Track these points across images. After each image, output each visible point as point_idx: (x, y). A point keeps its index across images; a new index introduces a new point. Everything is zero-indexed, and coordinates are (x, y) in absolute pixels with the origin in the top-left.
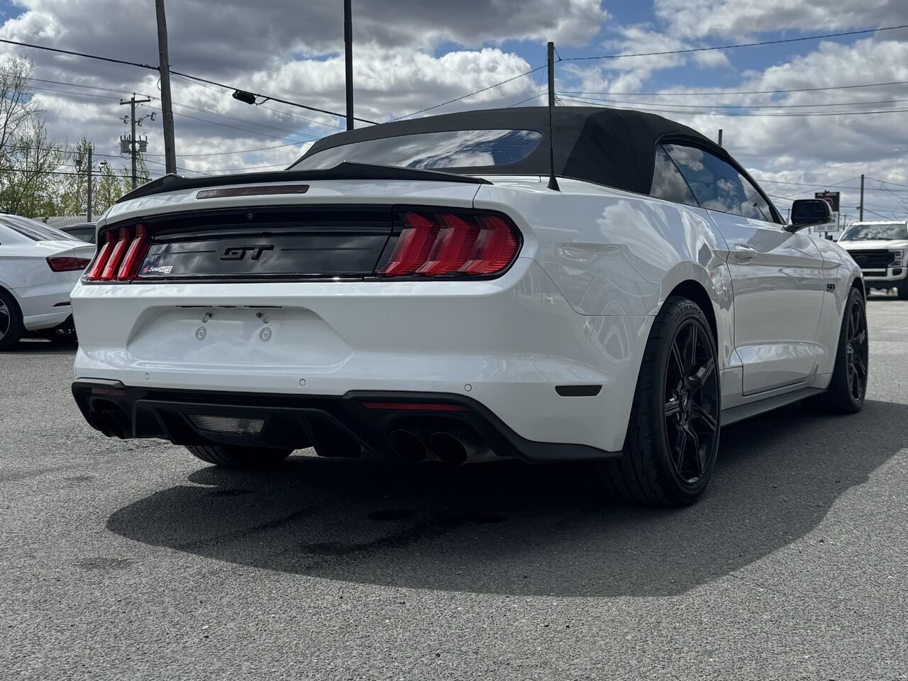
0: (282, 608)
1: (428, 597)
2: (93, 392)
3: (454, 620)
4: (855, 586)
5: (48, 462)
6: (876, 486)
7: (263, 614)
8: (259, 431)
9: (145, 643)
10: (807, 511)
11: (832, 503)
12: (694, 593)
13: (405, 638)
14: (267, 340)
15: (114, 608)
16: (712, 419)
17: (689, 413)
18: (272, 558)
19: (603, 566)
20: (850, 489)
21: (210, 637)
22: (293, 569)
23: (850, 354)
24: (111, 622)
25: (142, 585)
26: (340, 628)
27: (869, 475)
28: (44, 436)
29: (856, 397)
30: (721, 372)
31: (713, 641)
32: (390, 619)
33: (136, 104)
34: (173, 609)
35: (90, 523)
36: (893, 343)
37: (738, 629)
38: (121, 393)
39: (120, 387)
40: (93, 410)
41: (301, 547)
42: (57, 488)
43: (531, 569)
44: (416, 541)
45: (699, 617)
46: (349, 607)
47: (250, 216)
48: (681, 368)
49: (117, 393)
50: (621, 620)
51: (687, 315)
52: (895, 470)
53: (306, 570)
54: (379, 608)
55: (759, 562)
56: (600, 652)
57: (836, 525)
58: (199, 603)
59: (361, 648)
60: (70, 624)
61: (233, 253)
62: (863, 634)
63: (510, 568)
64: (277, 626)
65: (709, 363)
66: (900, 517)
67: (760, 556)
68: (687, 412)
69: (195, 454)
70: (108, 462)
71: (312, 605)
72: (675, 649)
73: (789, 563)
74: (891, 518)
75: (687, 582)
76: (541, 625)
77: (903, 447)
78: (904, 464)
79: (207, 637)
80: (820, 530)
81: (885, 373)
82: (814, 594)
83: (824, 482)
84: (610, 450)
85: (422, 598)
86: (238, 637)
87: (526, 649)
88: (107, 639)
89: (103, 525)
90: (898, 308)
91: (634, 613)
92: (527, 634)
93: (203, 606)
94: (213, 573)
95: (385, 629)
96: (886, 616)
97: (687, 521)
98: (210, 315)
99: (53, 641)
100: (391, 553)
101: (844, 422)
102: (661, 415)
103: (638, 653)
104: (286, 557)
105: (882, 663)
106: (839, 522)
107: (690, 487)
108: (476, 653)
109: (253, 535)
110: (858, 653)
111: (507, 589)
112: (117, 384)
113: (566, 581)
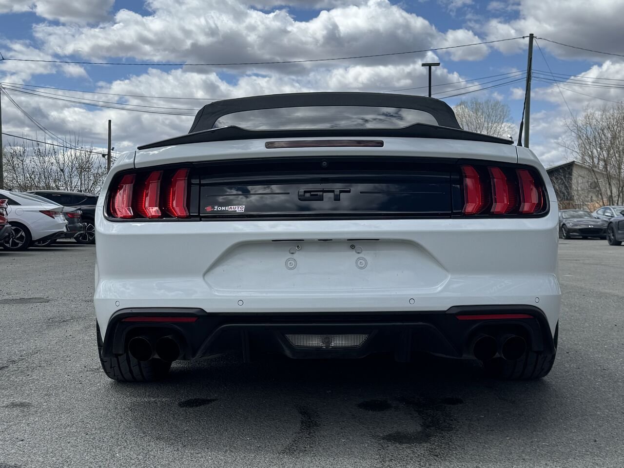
14: (364, 267)
41: (382, 439)
47: (324, 164)
61: (312, 195)
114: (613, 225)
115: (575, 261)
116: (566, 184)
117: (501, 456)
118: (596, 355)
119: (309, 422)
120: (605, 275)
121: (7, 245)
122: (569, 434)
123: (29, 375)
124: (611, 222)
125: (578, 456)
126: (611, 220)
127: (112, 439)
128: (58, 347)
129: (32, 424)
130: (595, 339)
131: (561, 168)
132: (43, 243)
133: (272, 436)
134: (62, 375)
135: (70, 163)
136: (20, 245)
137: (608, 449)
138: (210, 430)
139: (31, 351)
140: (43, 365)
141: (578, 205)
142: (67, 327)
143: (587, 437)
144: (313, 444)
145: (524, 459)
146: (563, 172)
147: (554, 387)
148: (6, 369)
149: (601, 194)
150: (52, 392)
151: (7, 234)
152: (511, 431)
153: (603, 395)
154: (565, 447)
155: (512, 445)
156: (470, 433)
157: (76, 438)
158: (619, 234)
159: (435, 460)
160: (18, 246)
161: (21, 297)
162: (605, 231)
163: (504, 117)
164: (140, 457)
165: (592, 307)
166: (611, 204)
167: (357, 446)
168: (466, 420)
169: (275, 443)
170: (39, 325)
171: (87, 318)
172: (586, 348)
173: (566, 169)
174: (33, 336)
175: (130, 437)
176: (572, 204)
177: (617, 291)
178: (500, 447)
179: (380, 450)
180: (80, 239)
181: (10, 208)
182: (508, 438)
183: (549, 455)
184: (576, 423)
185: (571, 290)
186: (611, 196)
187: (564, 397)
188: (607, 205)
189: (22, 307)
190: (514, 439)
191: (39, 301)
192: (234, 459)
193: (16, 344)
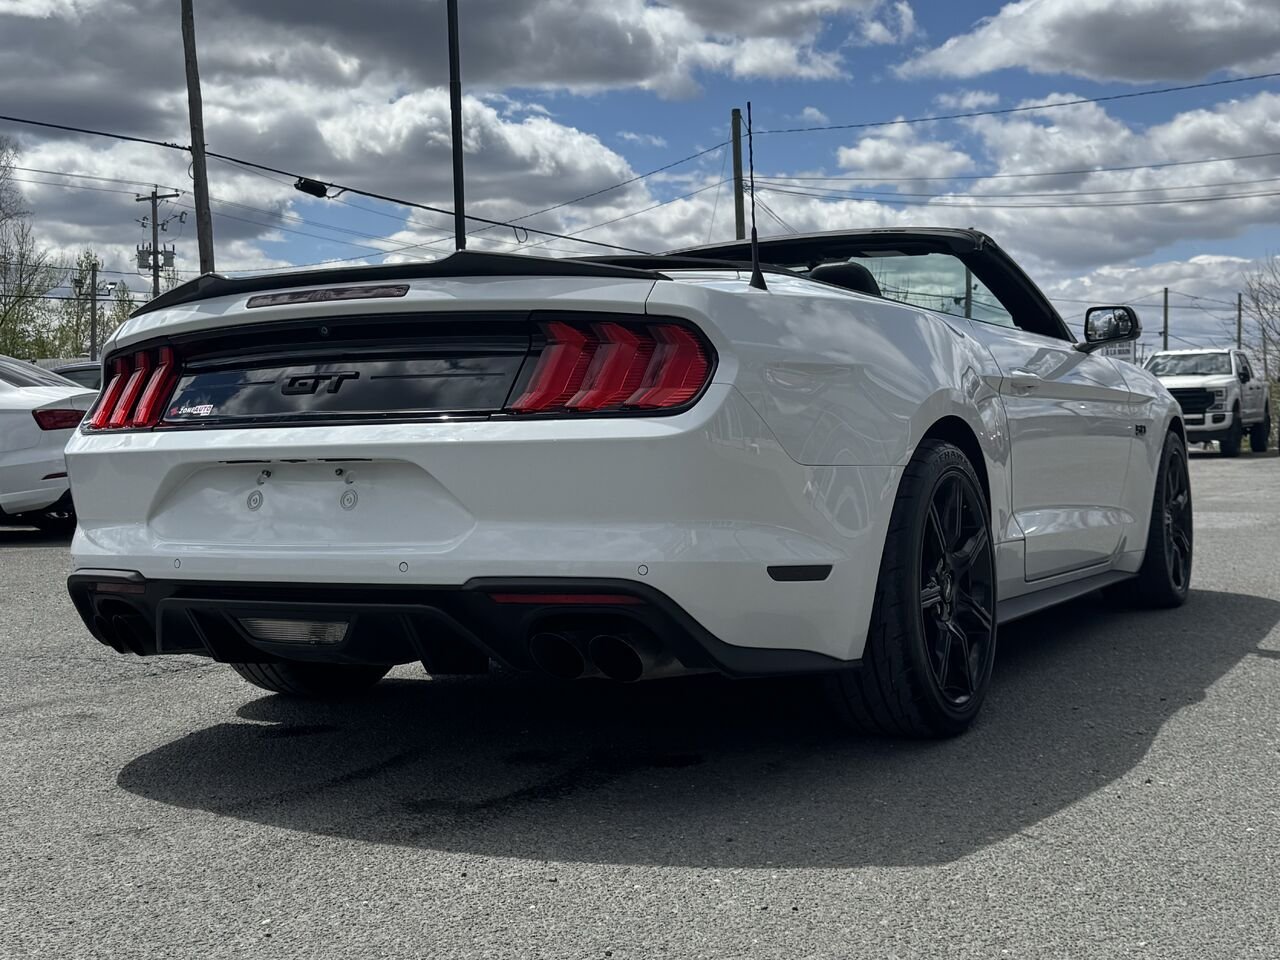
0: (378, 892)
1: (590, 872)
2: (98, 589)
3: (630, 902)
4: (1202, 843)
5: (35, 693)
6: (1218, 704)
7: (350, 901)
8: (340, 640)
9: (178, 946)
10: (1123, 739)
11: (1158, 727)
12: (973, 857)
13: (558, 930)
14: (352, 507)
15: (131, 896)
16: (986, 613)
17: (954, 605)
18: (362, 821)
19: (840, 823)
20: (1181, 710)
21: (274, 935)
22: (393, 838)
23: (1168, 525)
24: (127, 917)
25: (172, 864)
26: (464, 919)
27: (1206, 690)
28: (30, 658)
29: (1178, 583)
30: (996, 547)
31: (1006, 924)
32: (536, 903)
33: (158, 201)
34: (218, 896)
35: (96, 777)
36: (1221, 513)
37: (1041, 906)
38: (140, 590)
39: (136, 580)
40: (98, 614)
41: (403, 804)
42: (49, 730)
43: (737, 828)
44: (569, 793)
45: (983, 891)
46: (476, 889)
47: (325, 331)
48: (943, 542)
49: (133, 590)
50: (872, 897)
51: (948, 464)
52: (1242, 682)
53: (411, 837)
54: (520, 888)
55: (1063, 813)
56: (845, 943)
57: (1167, 759)
58: (256, 888)
59: (496, 946)
60: (68, 920)
61: (300, 384)
62: (1220, 909)
63: (707, 828)
64: (371, 918)
65: (980, 533)
66: (1256, 746)
67: (1064, 804)
68: (951, 603)
69: (249, 679)
70: (121, 692)
71: (422, 886)
72: (952, 937)
73: (1105, 813)
74: (1242, 748)
75: (963, 842)
76: (757, 907)
77: (1250, 652)
78: (1254, 674)
79: (268, 936)
80: (1144, 766)
81: (1213, 554)
82: (1145, 855)
83: (1143, 701)
84: (845, 658)
85: (581, 873)
86: (314, 934)
87: (736, 941)
88: (121, 942)
89: (114, 780)
90: (1221, 469)
91: (889, 887)
92: (737, 920)
93: (262, 891)
94: (276, 844)
95: (529, 918)
96: (1250, 884)
97: (955, 757)
98: (268, 474)
99: (42, 945)
100: (533, 811)
101: (1165, 617)
102: (916, 608)
103: (899, 944)
104: (381, 820)
105: (1251, 950)
106: (1171, 754)
107: (958, 709)
108: (664, 949)
109: (333, 790)
110: (1214, 937)
111: (703, 857)
112: (133, 577)
113: (789, 845)
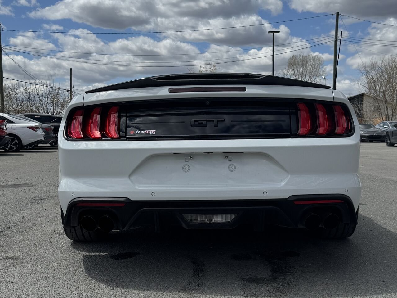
14: (233, 170)
39: (128, 200)
47: (208, 103)
98: (191, 158)
112: (125, 199)
114: (389, 134)
115: (365, 157)
116: (359, 107)
117: (323, 292)
118: (382, 222)
119: (198, 269)
120: (385, 166)
121: (7, 149)
122: (366, 276)
123: (18, 237)
124: (388, 132)
125: (373, 292)
126: (388, 130)
127: (70, 282)
128: (37, 217)
129: (19, 271)
130: (380, 210)
131: (356, 97)
132: (29, 147)
133: (174, 279)
134: (39, 237)
135: (46, 96)
136: (15, 148)
137: (392, 287)
138: (134, 275)
139: (20, 221)
140: (27, 230)
141: (367, 120)
142: (43, 204)
143: (378, 278)
144: (201, 284)
145: (338, 294)
146: (358, 99)
147: (356, 244)
148: (4, 233)
149: (381, 114)
150: (32, 249)
151: (6, 142)
152: (329, 274)
153: (388, 249)
154: (364, 285)
155: (330, 284)
156: (303, 276)
157: (47, 281)
158: (393, 139)
159: (281, 295)
160: (13, 149)
161: (15, 183)
162: (384, 137)
163: (320, 65)
164: (89, 294)
165: (377, 188)
166: (388, 120)
167: (229, 286)
168: (300, 267)
169: (176, 284)
170: (25, 202)
171: (56, 197)
172: (375, 217)
173: (359, 97)
174: (22, 210)
175: (82, 280)
176: (363, 120)
177: (393, 177)
178: (322, 286)
179: (244, 288)
180: (53, 144)
181: (8, 125)
182: (327, 280)
183: (354, 291)
184: (371, 269)
185: (364, 177)
186: (388, 115)
187: (362, 250)
188: (385, 121)
189: (15, 190)
190: (331, 280)
191: (26, 186)
192: (149, 295)
193: (10, 215)
